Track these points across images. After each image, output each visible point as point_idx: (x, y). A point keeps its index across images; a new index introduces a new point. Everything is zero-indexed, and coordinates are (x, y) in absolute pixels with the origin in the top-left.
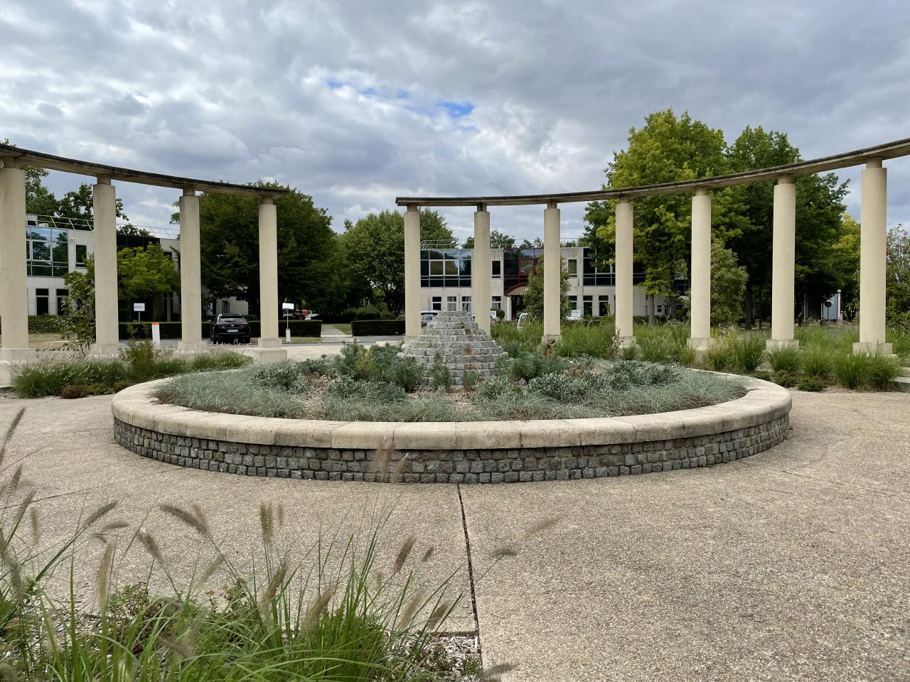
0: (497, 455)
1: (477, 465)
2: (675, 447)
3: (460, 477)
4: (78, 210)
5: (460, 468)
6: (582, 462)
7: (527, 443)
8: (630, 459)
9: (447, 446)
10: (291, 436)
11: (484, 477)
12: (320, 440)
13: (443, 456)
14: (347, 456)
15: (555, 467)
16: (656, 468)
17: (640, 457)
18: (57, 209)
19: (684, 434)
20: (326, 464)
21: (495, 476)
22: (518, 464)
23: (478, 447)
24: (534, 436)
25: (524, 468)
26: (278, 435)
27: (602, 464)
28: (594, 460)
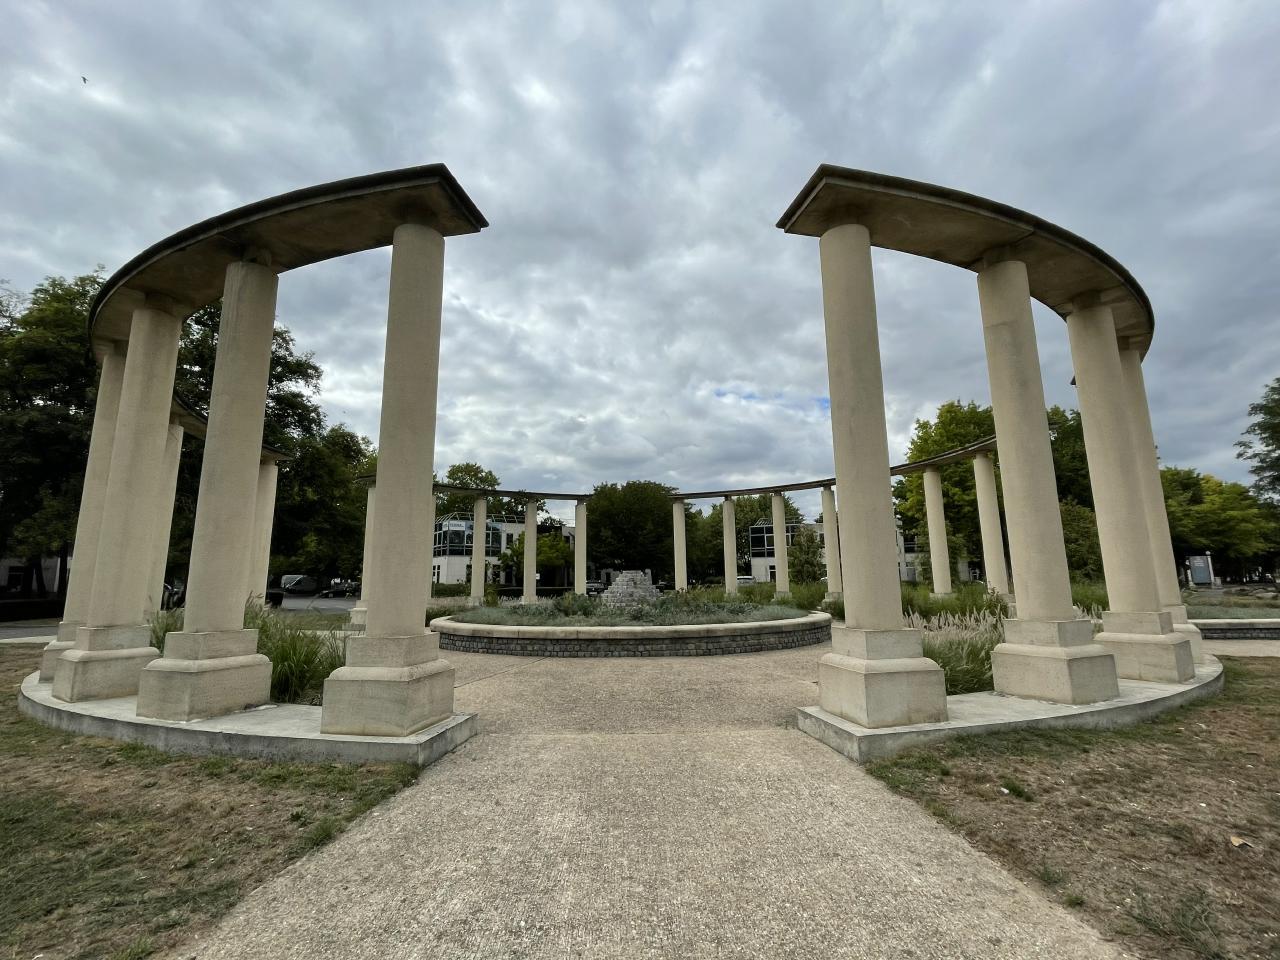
0: (567, 643)
1: (557, 648)
2: (672, 643)
3: (549, 653)
4: (517, 508)
5: (549, 648)
6: (612, 648)
7: (581, 636)
8: (641, 648)
9: (542, 637)
10: (479, 631)
11: (560, 654)
12: (489, 633)
13: (541, 642)
14: (500, 642)
15: (597, 650)
16: (659, 654)
17: (648, 647)
18: (503, 509)
19: (676, 635)
20: (492, 646)
21: (566, 654)
22: (577, 648)
23: (556, 637)
24: (584, 633)
25: (580, 650)
26: (474, 631)
27: (623, 650)
28: (619, 648)
